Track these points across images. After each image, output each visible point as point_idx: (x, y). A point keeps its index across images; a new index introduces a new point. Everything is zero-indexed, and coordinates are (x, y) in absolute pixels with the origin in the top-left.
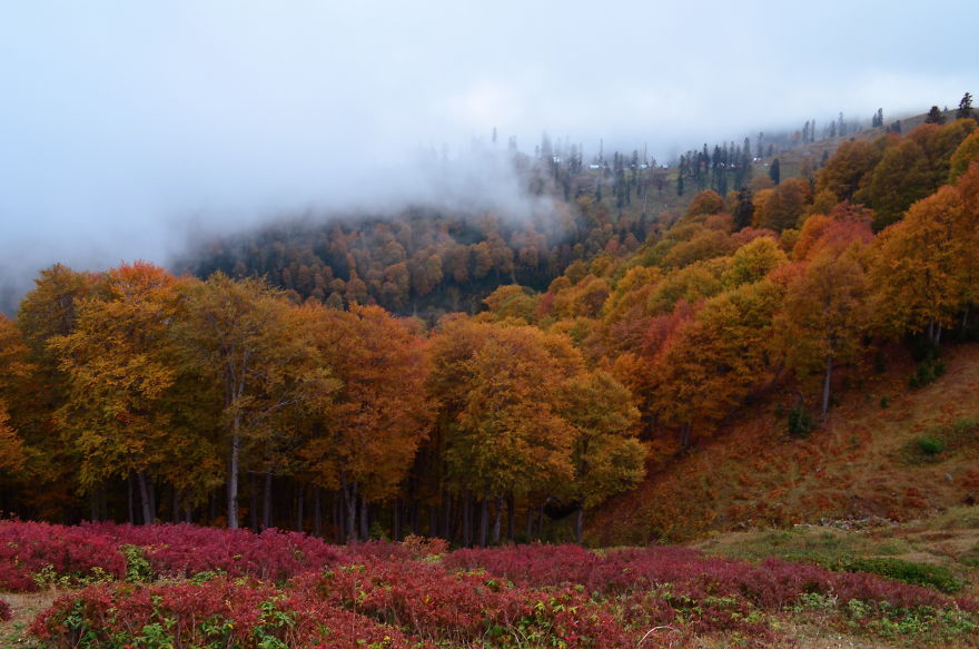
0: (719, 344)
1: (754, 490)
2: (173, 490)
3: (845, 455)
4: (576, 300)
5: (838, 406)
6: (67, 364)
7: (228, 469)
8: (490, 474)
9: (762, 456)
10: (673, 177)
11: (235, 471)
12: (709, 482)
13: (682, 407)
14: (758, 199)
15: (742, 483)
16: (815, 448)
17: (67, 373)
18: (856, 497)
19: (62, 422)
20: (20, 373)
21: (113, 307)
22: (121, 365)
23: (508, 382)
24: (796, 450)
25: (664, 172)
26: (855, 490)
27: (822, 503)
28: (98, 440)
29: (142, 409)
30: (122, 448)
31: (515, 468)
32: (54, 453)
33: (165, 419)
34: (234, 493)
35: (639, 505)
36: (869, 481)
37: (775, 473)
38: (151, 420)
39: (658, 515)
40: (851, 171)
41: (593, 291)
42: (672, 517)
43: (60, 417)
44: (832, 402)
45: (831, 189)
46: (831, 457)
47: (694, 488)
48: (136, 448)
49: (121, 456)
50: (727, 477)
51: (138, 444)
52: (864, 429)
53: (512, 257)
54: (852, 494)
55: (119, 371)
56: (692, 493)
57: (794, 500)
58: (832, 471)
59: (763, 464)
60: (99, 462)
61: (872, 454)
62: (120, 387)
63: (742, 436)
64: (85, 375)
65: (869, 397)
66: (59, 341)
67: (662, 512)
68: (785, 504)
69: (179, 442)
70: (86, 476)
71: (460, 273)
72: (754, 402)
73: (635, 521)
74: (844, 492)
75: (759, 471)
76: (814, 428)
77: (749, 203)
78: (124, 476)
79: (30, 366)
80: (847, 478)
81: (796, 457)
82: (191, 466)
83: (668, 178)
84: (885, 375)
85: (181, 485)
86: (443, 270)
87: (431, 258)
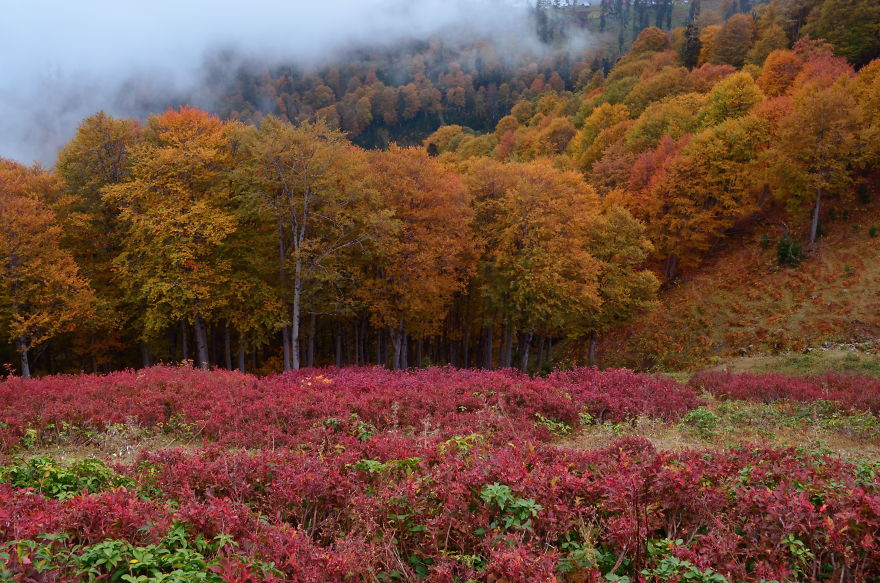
0: (708, 178)
1: (749, 317)
2: (235, 336)
3: (839, 282)
4: (541, 138)
5: (825, 236)
6: (126, 213)
7: (291, 312)
9: (753, 285)
10: (596, 15)
11: (296, 313)
12: (700, 311)
13: (672, 240)
14: (706, 36)
15: (735, 311)
16: (807, 276)
17: (129, 223)
18: (857, 321)
19: (124, 270)
20: (80, 224)
21: (167, 153)
22: (183, 211)
24: (787, 279)
25: (585, 10)
26: (855, 315)
27: (823, 327)
28: (165, 287)
29: (209, 256)
30: (190, 295)
31: (552, 302)
32: (117, 302)
33: (225, 265)
34: (296, 334)
35: (629, 334)
36: (868, 307)
37: (769, 300)
38: (212, 265)
39: (651, 342)
40: (798, 6)
41: (558, 129)
42: (665, 345)
43: (120, 263)
44: (819, 232)
45: (779, 24)
46: (825, 284)
47: (686, 316)
48: (202, 294)
49: (187, 301)
50: (718, 305)
51: (203, 289)
52: (854, 257)
53: (440, 98)
54: (852, 318)
55: (182, 218)
56: (684, 322)
57: (794, 325)
58: (829, 297)
59: (754, 292)
60: (167, 309)
61: (867, 282)
62: (185, 235)
63: (729, 266)
64: (145, 222)
65: (856, 227)
66: (114, 190)
67: (655, 339)
68: (787, 330)
69: (241, 287)
70: (152, 322)
71: (389, 116)
72: (737, 234)
73: (628, 349)
74: (844, 317)
75: (751, 299)
76: (803, 257)
77: (696, 39)
78: (191, 321)
79: (85, 216)
80: (846, 304)
81: (788, 285)
82: (252, 310)
83: (590, 16)
84: (871, 205)
85: (243, 328)
86: (372, 112)
87: (360, 101)
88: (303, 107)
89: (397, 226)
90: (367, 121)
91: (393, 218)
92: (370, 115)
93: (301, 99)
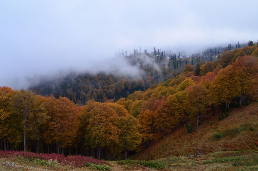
0: (172, 108)
1: (176, 147)
3: (198, 138)
5: (201, 124)
7: (23, 138)
8: (94, 141)
9: (180, 138)
11: (25, 139)
12: (167, 145)
13: (161, 125)
15: (174, 145)
16: (193, 136)
18: (198, 149)
23: (100, 117)
24: (188, 137)
26: (198, 147)
27: (189, 151)
31: (101, 140)
33: (8, 125)
35: (150, 151)
36: (202, 145)
37: (182, 142)
39: (154, 154)
42: (156, 154)
44: (199, 124)
46: (196, 138)
47: (163, 146)
50: (171, 144)
52: (206, 131)
54: (197, 148)
56: (162, 148)
57: (183, 150)
58: (194, 142)
59: (180, 140)
61: (205, 138)
63: (178, 133)
65: (208, 122)
67: (154, 153)
68: (181, 151)
71: (129, 87)
73: (148, 155)
74: (195, 148)
75: (178, 142)
76: (194, 131)
77: (199, 68)
80: (197, 144)
81: (188, 138)
84: (214, 116)
87: (121, 83)
88: (106, 84)
90: (123, 88)
92: (124, 87)
93: (105, 82)
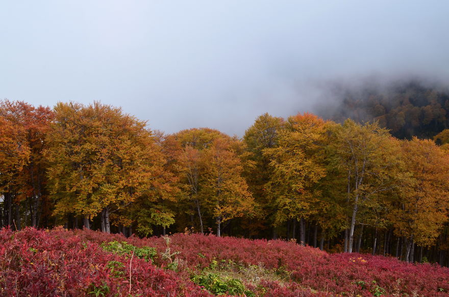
2: (320, 230)
6: (273, 162)
7: (350, 222)
11: (353, 223)
17: (274, 167)
19: (269, 190)
20: (251, 165)
21: (296, 135)
22: (300, 164)
28: (288, 201)
29: (311, 188)
30: (299, 206)
32: (264, 206)
33: (318, 193)
34: (352, 234)
38: (312, 192)
43: (267, 187)
48: (305, 207)
49: (297, 209)
51: (307, 204)
55: (299, 167)
60: (287, 212)
62: (300, 176)
64: (281, 168)
66: (267, 151)
69: (326, 205)
70: (280, 218)
71: (414, 122)
78: (298, 220)
79: (254, 163)
82: (330, 218)
85: (325, 227)
86: (405, 119)
87: (399, 113)
88: (367, 115)
89: (413, 182)
90: (402, 124)
91: (412, 177)
92: (404, 121)
93: (367, 111)
